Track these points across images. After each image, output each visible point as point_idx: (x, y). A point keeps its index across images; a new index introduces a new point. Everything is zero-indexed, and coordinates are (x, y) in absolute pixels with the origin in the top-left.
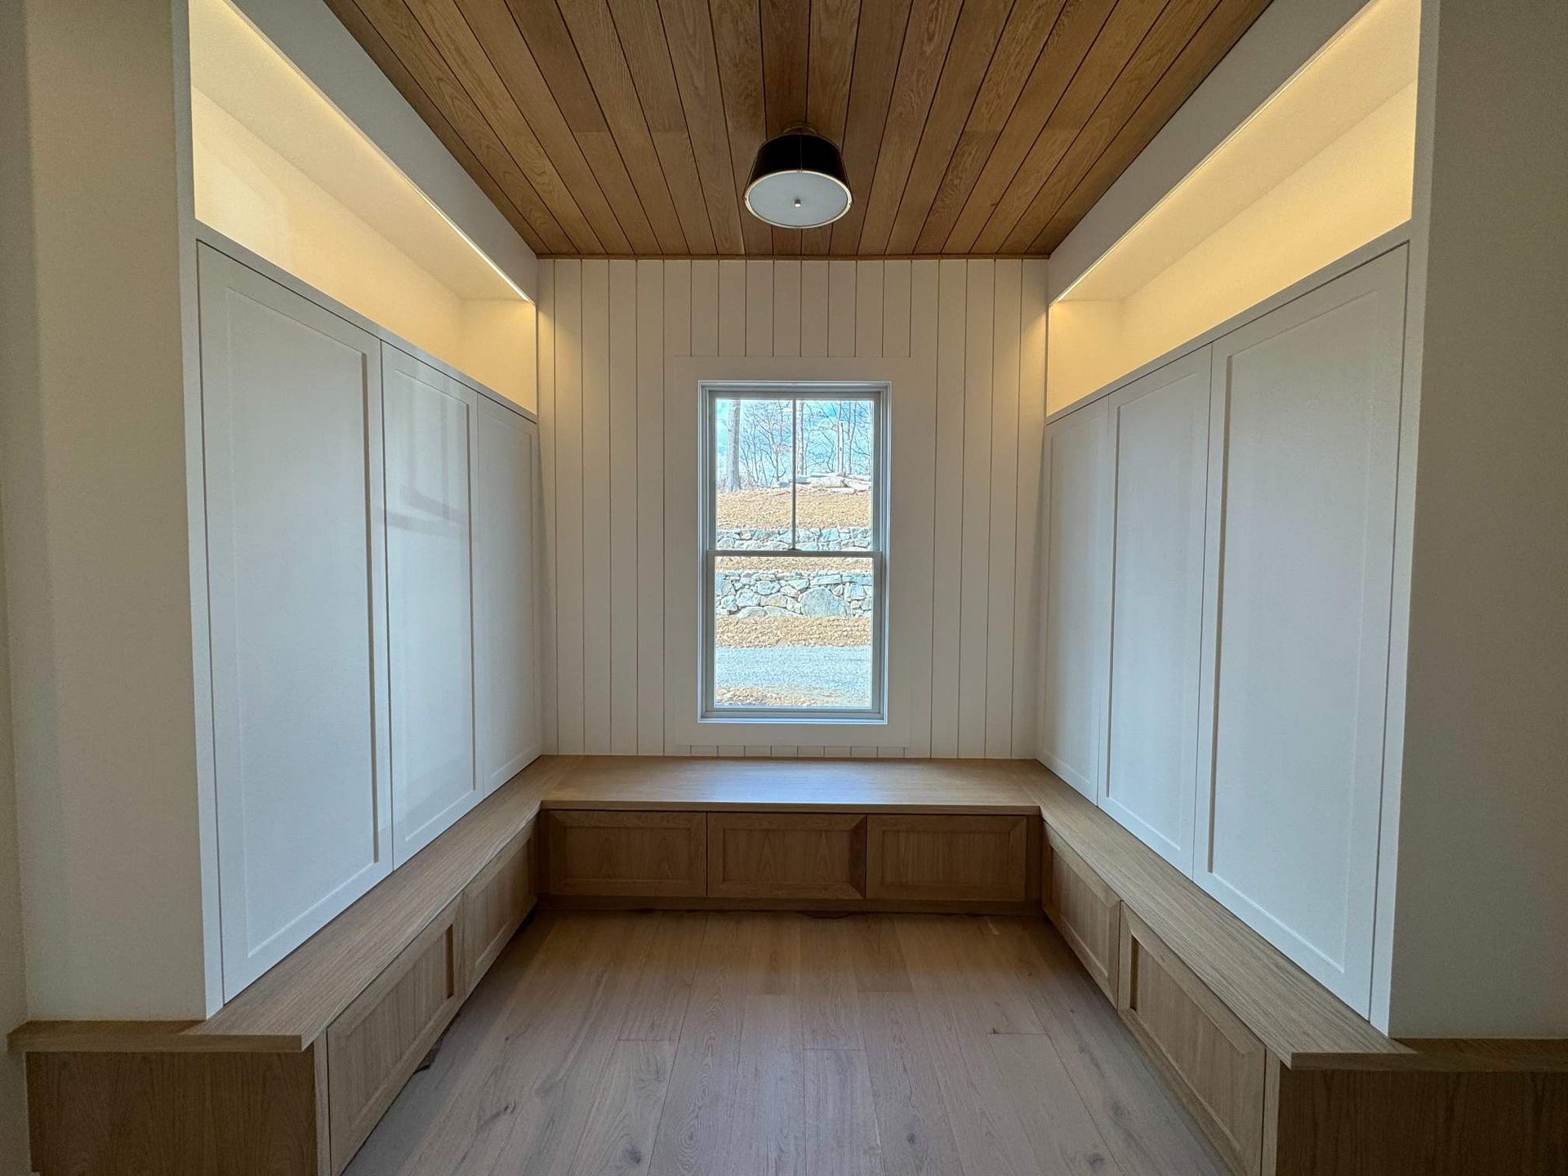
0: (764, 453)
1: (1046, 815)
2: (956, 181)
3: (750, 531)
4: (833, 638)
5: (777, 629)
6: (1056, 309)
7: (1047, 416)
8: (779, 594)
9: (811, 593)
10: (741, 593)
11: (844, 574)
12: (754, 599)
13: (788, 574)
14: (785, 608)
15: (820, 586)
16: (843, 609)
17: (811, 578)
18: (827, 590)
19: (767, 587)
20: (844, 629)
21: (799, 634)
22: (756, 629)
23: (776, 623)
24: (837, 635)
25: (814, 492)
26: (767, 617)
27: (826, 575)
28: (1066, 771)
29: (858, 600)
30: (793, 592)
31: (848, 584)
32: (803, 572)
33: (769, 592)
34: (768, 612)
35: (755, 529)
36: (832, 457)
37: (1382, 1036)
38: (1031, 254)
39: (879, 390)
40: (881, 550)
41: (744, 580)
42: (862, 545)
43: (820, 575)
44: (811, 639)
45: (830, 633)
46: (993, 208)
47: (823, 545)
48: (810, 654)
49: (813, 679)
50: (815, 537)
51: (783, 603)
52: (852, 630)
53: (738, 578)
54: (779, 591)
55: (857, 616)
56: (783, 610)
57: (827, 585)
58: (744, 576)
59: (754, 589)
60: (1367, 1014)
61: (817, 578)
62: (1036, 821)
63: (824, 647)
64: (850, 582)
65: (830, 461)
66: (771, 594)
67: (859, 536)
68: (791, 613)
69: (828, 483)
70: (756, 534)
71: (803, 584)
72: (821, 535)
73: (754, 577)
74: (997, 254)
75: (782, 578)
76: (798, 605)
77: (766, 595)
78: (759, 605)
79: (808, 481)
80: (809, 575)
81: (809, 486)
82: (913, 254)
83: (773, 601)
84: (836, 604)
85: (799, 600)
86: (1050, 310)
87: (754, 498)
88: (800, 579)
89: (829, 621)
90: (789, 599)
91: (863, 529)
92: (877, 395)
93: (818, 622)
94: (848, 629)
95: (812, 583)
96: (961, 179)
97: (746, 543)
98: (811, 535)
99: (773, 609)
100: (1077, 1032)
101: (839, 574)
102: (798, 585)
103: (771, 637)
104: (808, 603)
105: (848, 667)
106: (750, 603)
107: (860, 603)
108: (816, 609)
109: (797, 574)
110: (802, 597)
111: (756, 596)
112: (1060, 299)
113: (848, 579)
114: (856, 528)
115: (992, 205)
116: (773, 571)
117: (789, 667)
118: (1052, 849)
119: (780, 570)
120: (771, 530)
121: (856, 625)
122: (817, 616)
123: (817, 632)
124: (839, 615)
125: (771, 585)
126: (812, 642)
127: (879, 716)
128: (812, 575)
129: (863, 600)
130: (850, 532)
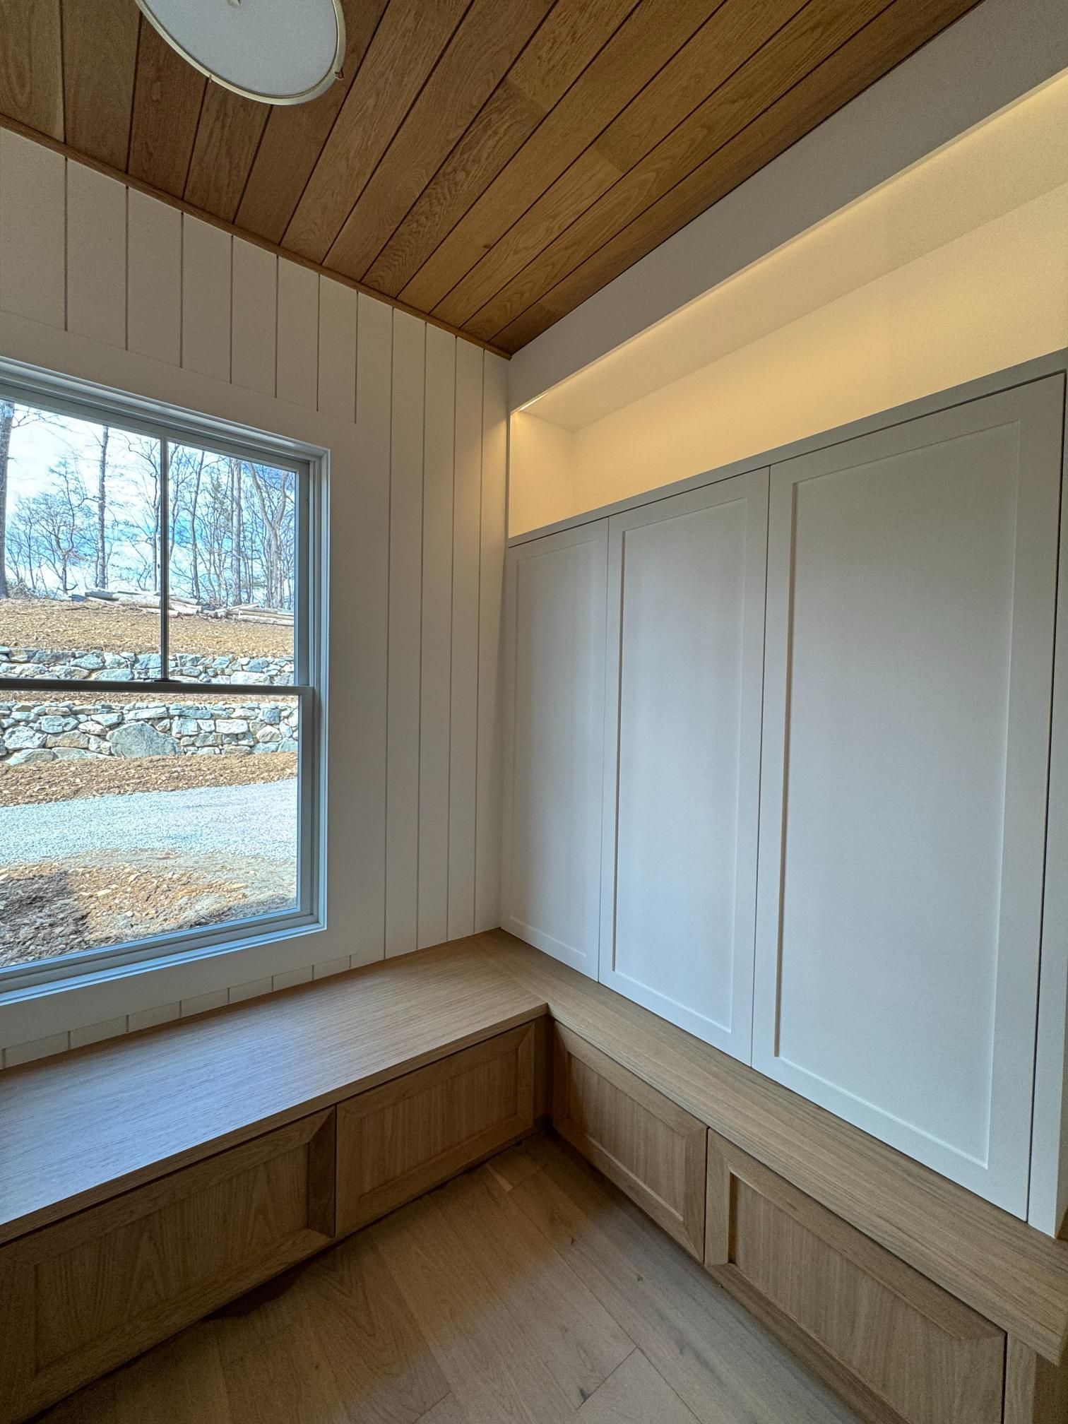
0: (44, 560)
1: (557, 1012)
2: (461, 176)
3: (27, 652)
4: (160, 781)
5: (75, 775)
6: (516, 417)
7: (510, 536)
8: (76, 731)
9: (125, 729)
10: (13, 732)
11: (172, 707)
12: (34, 739)
13: (90, 707)
14: (87, 749)
15: (138, 720)
16: (170, 747)
17: (125, 712)
18: (148, 725)
19: (57, 723)
20: (174, 770)
21: (110, 780)
22: (40, 778)
23: (73, 769)
24: (164, 778)
25: (124, 611)
26: (57, 761)
27: (147, 707)
28: (548, 940)
29: (190, 736)
30: (98, 728)
31: (177, 718)
32: (113, 705)
33: (60, 729)
34: (59, 755)
35: (35, 649)
36: (144, 576)
37: (1048, 1238)
38: (492, 345)
39: (309, 458)
40: (311, 685)
41: (17, 715)
42: (192, 674)
43: (139, 708)
44: (128, 785)
45: (154, 776)
46: (487, 250)
47: (139, 673)
48: (129, 804)
49: (140, 837)
50: (129, 663)
51: (83, 742)
52: (184, 771)
53: (8, 712)
54: (76, 728)
55: (189, 753)
56: (83, 751)
57: (149, 719)
58: (18, 710)
59: (36, 725)
60: (1025, 1215)
61: (134, 712)
62: (545, 1023)
63: (147, 794)
64: (180, 716)
65: (142, 579)
66: (64, 732)
67: (189, 664)
68: (95, 754)
69: (144, 602)
70: (37, 655)
71: (113, 718)
72: (136, 661)
73: (36, 710)
74: (461, 330)
75: (82, 712)
76: (107, 745)
77: (56, 734)
78: (44, 746)
79: (114, 596)
80: (122, 708)
81: (117, 603)
82: (362, 282)
83: (67, 741)
84: (161, 741)
85: (107, 738)
86: (512, 417)
87: (30, 611)
88: (107, 713)
89: (151, 761)
90: (92, 737)
91: (193, 656)
92: (303, 466)
93: (138, 763)
94: (179, 769)
95: (127, 717)
96: (468, 173)
97: (19, 668)
98: (123, 660)
99: (66, 751)
100: (662, 1317)
101: (164, 706)
102: (107, 721)
103: (66, 787)
104: (121, 741)
105: (186, 816)
106: (28, 744)
107: (193, 739)
108: (133, 748)
109: (103, 707)
110: (113, 734)
111: (38, 735)
112: (524, 407)
113: (177, 712)
114: (185, 655)
115: (485, 247)
116: (67, 703)
117: (98, 825)
118: (569, 1054)
119: (77, 702)
120: (61, 652)
121: (189, 764)
122: (134, 757)
123: (136, 776)
124: (165, 753)
125: (64, 721)
126: (129, 789)
127: (311, 919)
128: (127, 707)
129: (197, 735)
130: (176, 660)
